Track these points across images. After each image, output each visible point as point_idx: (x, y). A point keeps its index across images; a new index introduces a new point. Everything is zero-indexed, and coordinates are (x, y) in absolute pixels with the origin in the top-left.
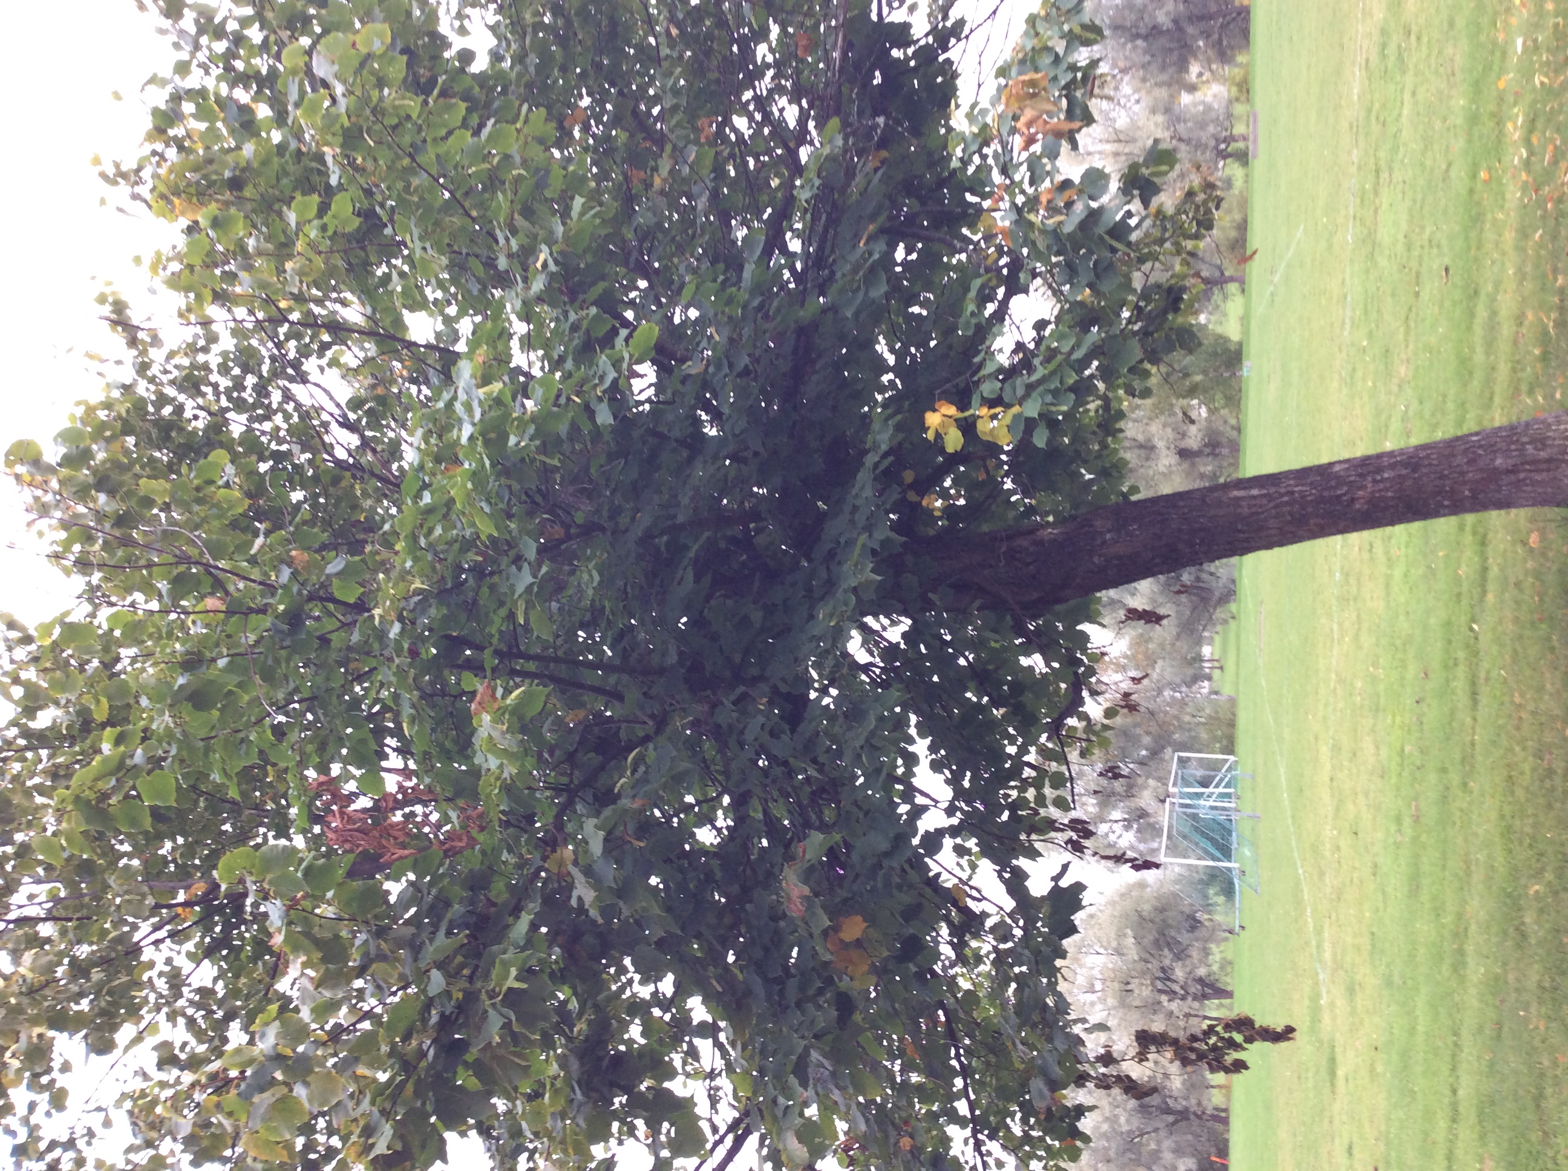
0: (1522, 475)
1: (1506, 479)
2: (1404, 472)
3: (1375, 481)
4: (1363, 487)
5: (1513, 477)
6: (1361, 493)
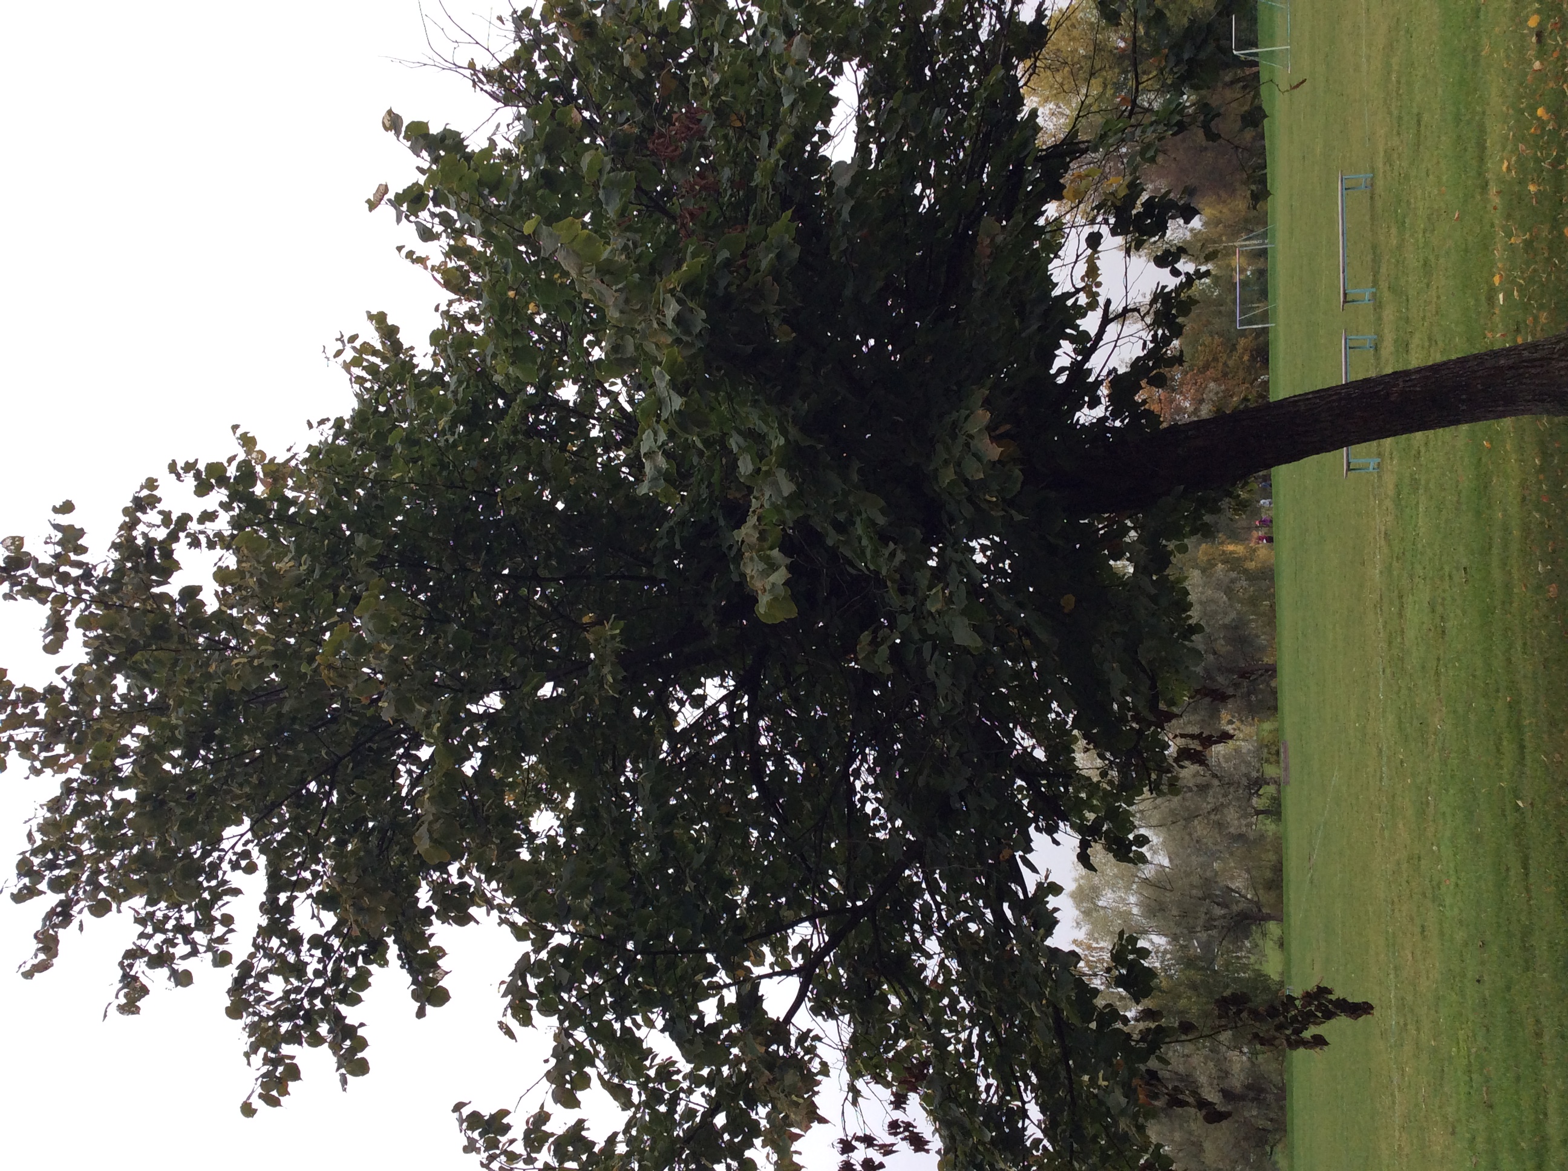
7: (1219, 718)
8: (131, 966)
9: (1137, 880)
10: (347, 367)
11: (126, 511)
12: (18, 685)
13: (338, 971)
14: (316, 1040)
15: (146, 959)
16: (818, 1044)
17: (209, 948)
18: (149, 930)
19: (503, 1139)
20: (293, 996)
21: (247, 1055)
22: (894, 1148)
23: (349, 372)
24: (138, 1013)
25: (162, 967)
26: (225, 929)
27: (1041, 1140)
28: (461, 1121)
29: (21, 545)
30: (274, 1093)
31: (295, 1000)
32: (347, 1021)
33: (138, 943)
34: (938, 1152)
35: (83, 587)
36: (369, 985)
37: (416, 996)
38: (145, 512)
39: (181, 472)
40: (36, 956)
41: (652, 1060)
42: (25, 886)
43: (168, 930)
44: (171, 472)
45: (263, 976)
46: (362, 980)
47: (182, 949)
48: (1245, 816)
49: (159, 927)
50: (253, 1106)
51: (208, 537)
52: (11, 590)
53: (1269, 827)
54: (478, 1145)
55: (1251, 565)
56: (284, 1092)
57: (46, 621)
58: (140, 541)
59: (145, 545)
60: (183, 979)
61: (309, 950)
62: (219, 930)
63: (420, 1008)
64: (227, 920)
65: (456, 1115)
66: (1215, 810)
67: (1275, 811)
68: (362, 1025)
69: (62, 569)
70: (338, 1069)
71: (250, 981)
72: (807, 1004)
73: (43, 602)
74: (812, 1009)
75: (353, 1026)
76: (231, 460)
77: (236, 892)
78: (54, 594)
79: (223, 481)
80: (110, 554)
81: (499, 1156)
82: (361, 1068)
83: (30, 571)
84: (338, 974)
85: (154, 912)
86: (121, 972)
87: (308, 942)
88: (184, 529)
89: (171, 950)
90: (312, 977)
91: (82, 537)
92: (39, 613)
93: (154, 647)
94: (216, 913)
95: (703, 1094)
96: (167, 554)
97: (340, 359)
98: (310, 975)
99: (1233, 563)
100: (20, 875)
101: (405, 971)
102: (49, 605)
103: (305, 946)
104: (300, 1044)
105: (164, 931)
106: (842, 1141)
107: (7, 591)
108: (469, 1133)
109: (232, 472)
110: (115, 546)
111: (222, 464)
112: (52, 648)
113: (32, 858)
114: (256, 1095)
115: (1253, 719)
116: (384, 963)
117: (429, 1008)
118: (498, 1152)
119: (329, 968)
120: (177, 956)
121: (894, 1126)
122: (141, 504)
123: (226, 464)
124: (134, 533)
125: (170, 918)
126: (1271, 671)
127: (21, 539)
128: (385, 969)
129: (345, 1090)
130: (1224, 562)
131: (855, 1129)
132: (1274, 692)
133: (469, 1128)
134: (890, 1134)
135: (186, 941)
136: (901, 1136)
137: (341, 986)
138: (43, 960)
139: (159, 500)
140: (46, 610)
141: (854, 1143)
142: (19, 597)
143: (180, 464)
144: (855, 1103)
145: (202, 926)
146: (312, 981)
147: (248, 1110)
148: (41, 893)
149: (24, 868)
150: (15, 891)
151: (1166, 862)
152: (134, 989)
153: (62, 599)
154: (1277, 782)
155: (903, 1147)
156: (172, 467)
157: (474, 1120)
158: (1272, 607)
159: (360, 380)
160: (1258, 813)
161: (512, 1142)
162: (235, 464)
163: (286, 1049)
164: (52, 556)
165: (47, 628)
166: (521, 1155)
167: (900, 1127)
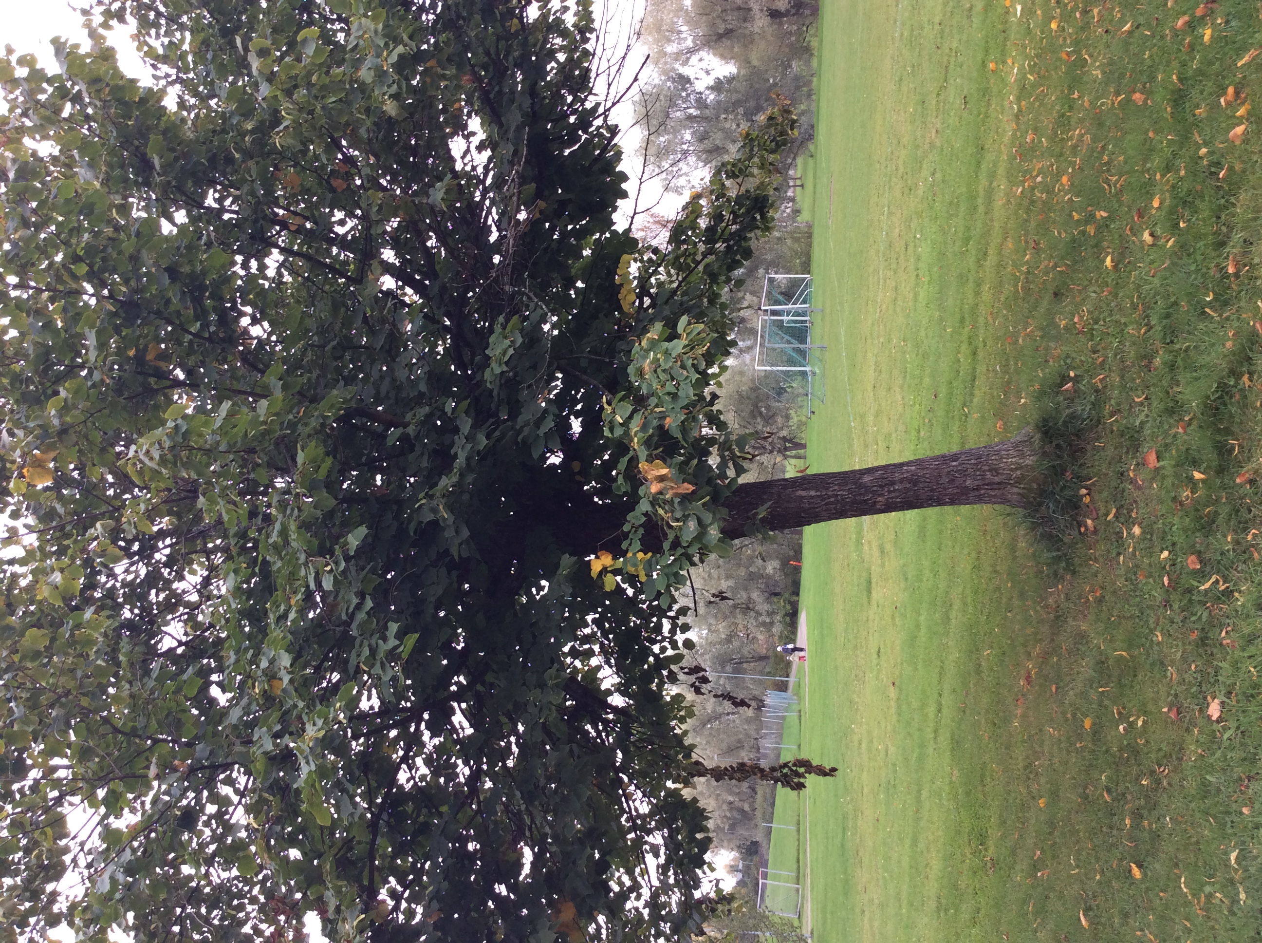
0: (982, 492)
1: (972, 494)
2: (908, 486)
3: (889, 492)
4: (882, 495)
5: (976, 493)
6: (880, 499)
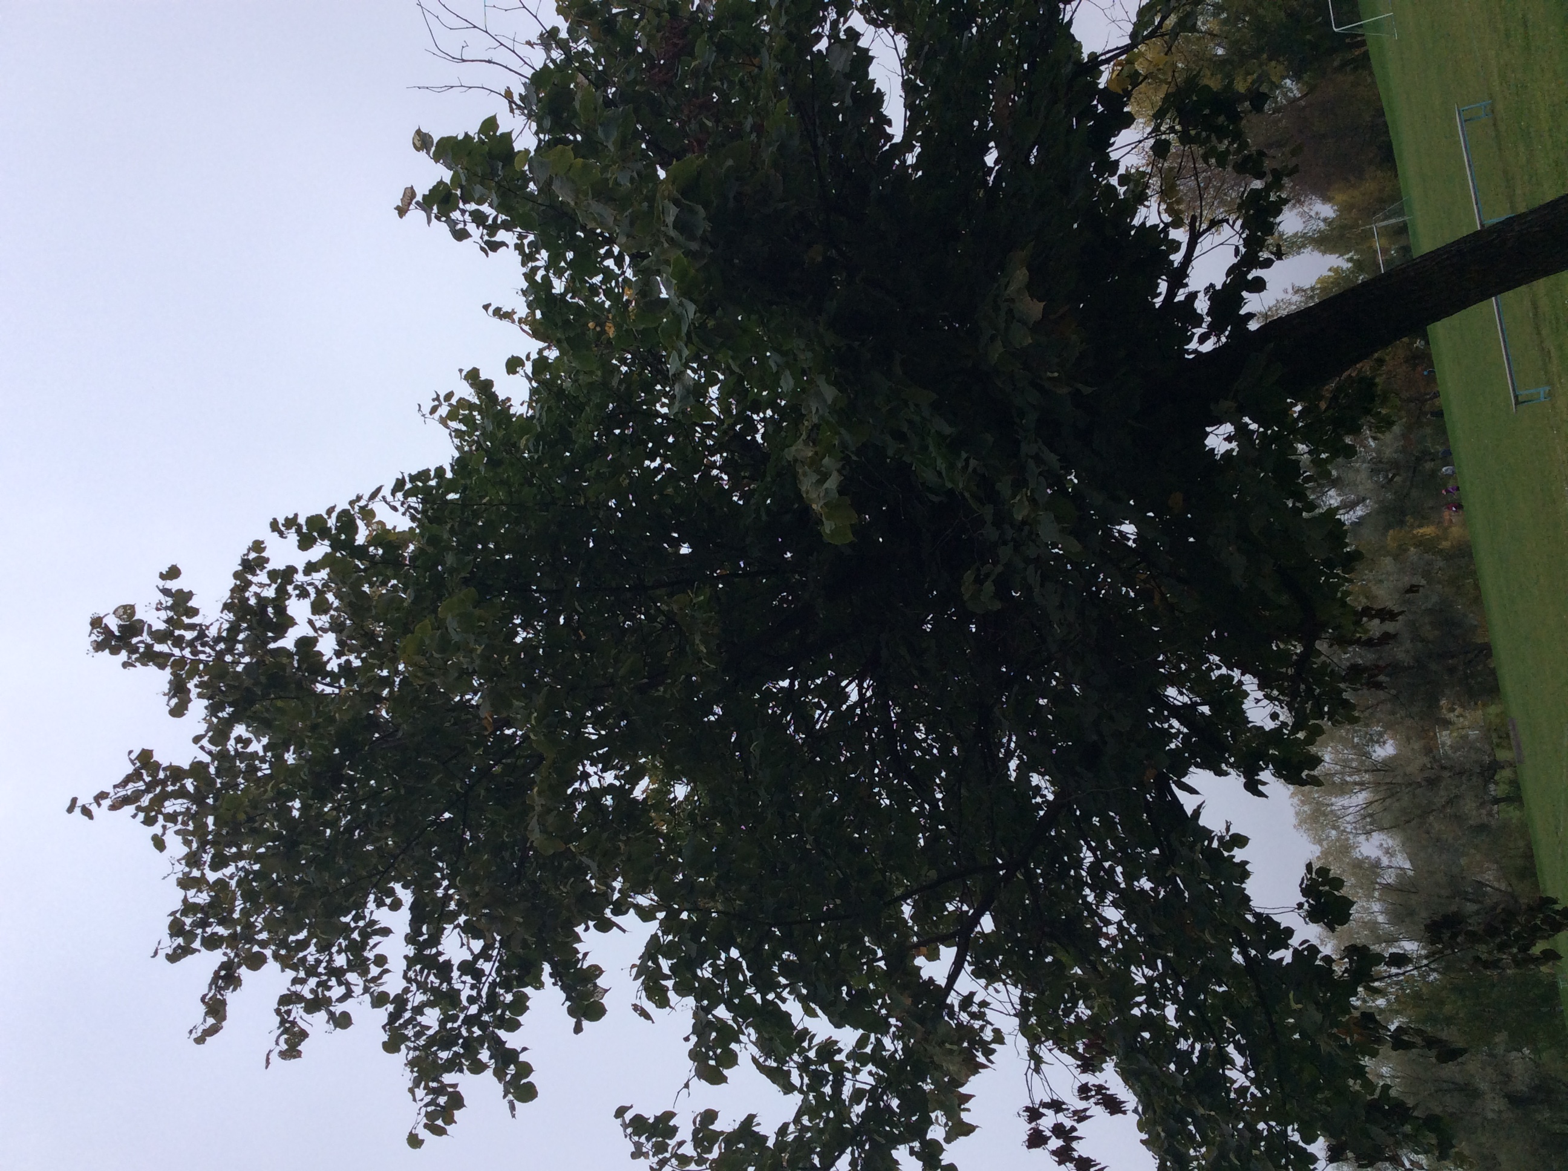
7: (1440, 708)
8: (289, 1012)
9: (1377, 886)
10: (443, 421)
11: (236, 575)
12: (165, 764)
13: (492, 995)
14: (478, 1068)
15: (303, 1005)
16: (987, 1011)
17: (366, 990)
18: (302, 974)
19: (672, 1143)
20: (449, 1025)
21: (411, 1091)
22: (1088, 1113)
23: (447, 427)
24: (300, 1056)
25: (319, 1010)
26: (379, 970)
27: (1249, 1088)
28: (625, 1126)
29: (133, 613)
30: (440, 1122)
31: (453, 1029)
32: (507, 1046)
33: (293, 989)
34: (1135, 1111)
35: (200, 648)
36: (527, 1008)
37: (571, 1012)
38: (254, 574)
39: (283, 529)
40: (205, 1020)
41: (810, 1042)
42: (179, 946)
43: (321, 974)
44: (273, 531)
45: (419, 1010)
46: (520, 1005)
47: (337, 991)
48: (1482, 804)
49: (312, 972)
50: (420, 1137)
51: (316, 587)
52: (129, 658)
53: (1513, 813)
54: (644, 1150)
55: (1445, 544)
56: (450, 1120)
57: (168, 686)
58: (253, 601)
59: (258, 604)
60: (343, 1021)
61: (460, 977)
62: (374, 971)
63: (576, 1022)
64: (381, 960)
65: (619, 1121)
66: (1450, 802)
67: (1515, 797)
68: (524, 1049)
69: (177, 633)
70: (504, 1097)
71: (407, 1015)
72: (968, 968)
73: (162, 667)
74: (973, 972)
75: (514, 1050)
76: (330, 511)
77: (386, 932)
78: (173, 659)
79: (324, 533)
80: (223, 615)
81: (669, 1159)
82: (527, 1093)
83: (145, 637)
84: (493, 1001)
85: (305, 956)
86: (278, 1019)
87: (458, 969)
88: (291, 582)
89: (327, 994)
90: (466, 1004)
91: (190, 599)
92: (162, 678)
93: (272, 696)
94: (370, 955)
95: (870, 1073)
96: (281, 610)
97: (437, 415)
98: (465, 1003)
99: (1427, 545)
100: (173, 935)
101: (558, 988)
102: (168, 670)
103: (455, 974)
104: (461, 1071)
105: (319, 975)
106: (1027, 1109)
107: (125, 659)
108: (636, 1138)
109: (332, 522)
110: (227, 607)
111: (321, 516)
112: (178, 711)
113: (183, 918)
114: (422, 1124)
115: (1476, 704)
116: (539, 985)
117: (585, 1023)
118: (668, 1155)
119: (484, 993)
120: (334, 1000)
121: (1084, 1091)
122: (250, 566)
123: (326, 517)
124: (247, 594)
125: (321, 961)
126: (1486, 651)
127: (132, 607)
128: (542, 991)
129: (514, 1116)
130: (1416, 546)
131: (1042, 1095)
132: (1493, 672)
133: (635, 1133)
134: (1081, 1099)
135: (340, 983)
136: (1093, 1100)
137: (499, 1012)
138: (213, 1025)
139: (267, 560)
140: (166, 675)
141: (1041, 1110)
142: (137, 664)
143: (281, 521)
144: (1037, 1070)
145: (353, 966)
146: (467, 1008)
147: (414, 1141)
148: (194, 951)
149: (176, 928)
150: (170, 952)
151: (1407, 865)
152: (294, 1034)
153: (181, 662)
154: (1511, 764)
155: (1098, 1112)
156: (274, 526)
157: (639, 1125)
158: (1477, 587)
159: (459, 434)
160: (1496, 801)
161: (680, 1144)
162: (334, 515)
163: (448, 1078)
164: (165, 622)
165: (170, 692)
166: (692, 1157)
167: (1091, 1090)
